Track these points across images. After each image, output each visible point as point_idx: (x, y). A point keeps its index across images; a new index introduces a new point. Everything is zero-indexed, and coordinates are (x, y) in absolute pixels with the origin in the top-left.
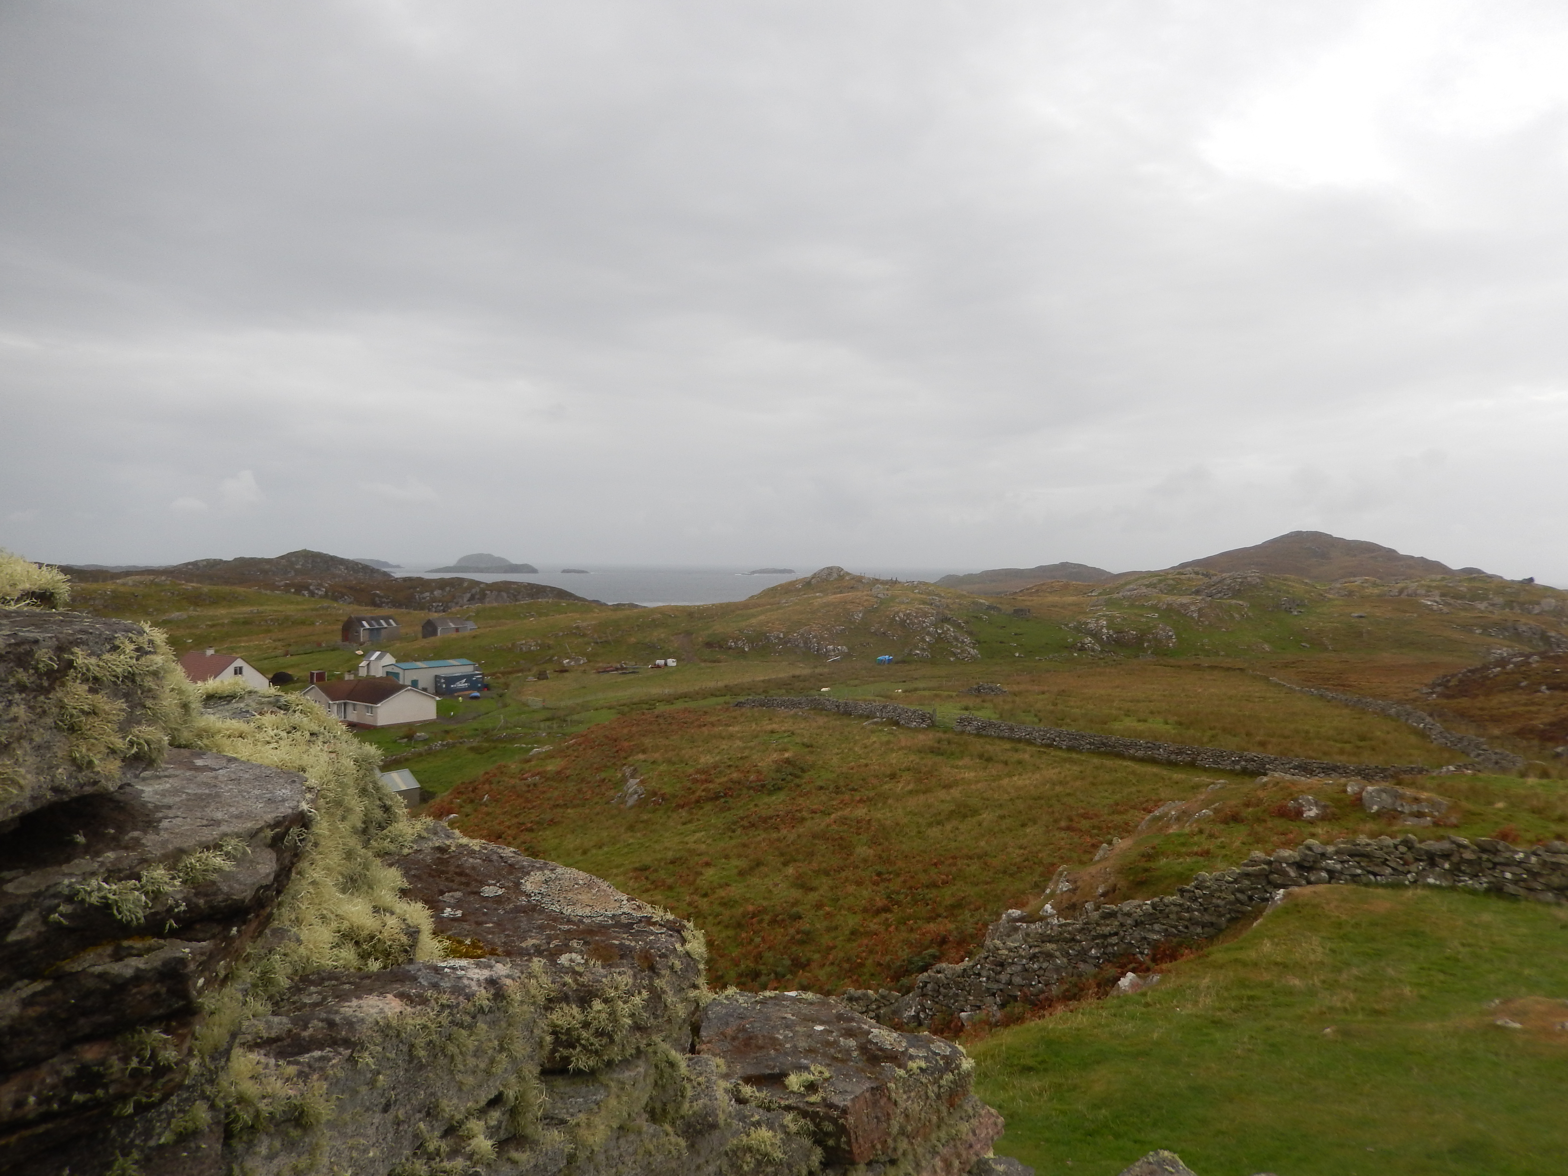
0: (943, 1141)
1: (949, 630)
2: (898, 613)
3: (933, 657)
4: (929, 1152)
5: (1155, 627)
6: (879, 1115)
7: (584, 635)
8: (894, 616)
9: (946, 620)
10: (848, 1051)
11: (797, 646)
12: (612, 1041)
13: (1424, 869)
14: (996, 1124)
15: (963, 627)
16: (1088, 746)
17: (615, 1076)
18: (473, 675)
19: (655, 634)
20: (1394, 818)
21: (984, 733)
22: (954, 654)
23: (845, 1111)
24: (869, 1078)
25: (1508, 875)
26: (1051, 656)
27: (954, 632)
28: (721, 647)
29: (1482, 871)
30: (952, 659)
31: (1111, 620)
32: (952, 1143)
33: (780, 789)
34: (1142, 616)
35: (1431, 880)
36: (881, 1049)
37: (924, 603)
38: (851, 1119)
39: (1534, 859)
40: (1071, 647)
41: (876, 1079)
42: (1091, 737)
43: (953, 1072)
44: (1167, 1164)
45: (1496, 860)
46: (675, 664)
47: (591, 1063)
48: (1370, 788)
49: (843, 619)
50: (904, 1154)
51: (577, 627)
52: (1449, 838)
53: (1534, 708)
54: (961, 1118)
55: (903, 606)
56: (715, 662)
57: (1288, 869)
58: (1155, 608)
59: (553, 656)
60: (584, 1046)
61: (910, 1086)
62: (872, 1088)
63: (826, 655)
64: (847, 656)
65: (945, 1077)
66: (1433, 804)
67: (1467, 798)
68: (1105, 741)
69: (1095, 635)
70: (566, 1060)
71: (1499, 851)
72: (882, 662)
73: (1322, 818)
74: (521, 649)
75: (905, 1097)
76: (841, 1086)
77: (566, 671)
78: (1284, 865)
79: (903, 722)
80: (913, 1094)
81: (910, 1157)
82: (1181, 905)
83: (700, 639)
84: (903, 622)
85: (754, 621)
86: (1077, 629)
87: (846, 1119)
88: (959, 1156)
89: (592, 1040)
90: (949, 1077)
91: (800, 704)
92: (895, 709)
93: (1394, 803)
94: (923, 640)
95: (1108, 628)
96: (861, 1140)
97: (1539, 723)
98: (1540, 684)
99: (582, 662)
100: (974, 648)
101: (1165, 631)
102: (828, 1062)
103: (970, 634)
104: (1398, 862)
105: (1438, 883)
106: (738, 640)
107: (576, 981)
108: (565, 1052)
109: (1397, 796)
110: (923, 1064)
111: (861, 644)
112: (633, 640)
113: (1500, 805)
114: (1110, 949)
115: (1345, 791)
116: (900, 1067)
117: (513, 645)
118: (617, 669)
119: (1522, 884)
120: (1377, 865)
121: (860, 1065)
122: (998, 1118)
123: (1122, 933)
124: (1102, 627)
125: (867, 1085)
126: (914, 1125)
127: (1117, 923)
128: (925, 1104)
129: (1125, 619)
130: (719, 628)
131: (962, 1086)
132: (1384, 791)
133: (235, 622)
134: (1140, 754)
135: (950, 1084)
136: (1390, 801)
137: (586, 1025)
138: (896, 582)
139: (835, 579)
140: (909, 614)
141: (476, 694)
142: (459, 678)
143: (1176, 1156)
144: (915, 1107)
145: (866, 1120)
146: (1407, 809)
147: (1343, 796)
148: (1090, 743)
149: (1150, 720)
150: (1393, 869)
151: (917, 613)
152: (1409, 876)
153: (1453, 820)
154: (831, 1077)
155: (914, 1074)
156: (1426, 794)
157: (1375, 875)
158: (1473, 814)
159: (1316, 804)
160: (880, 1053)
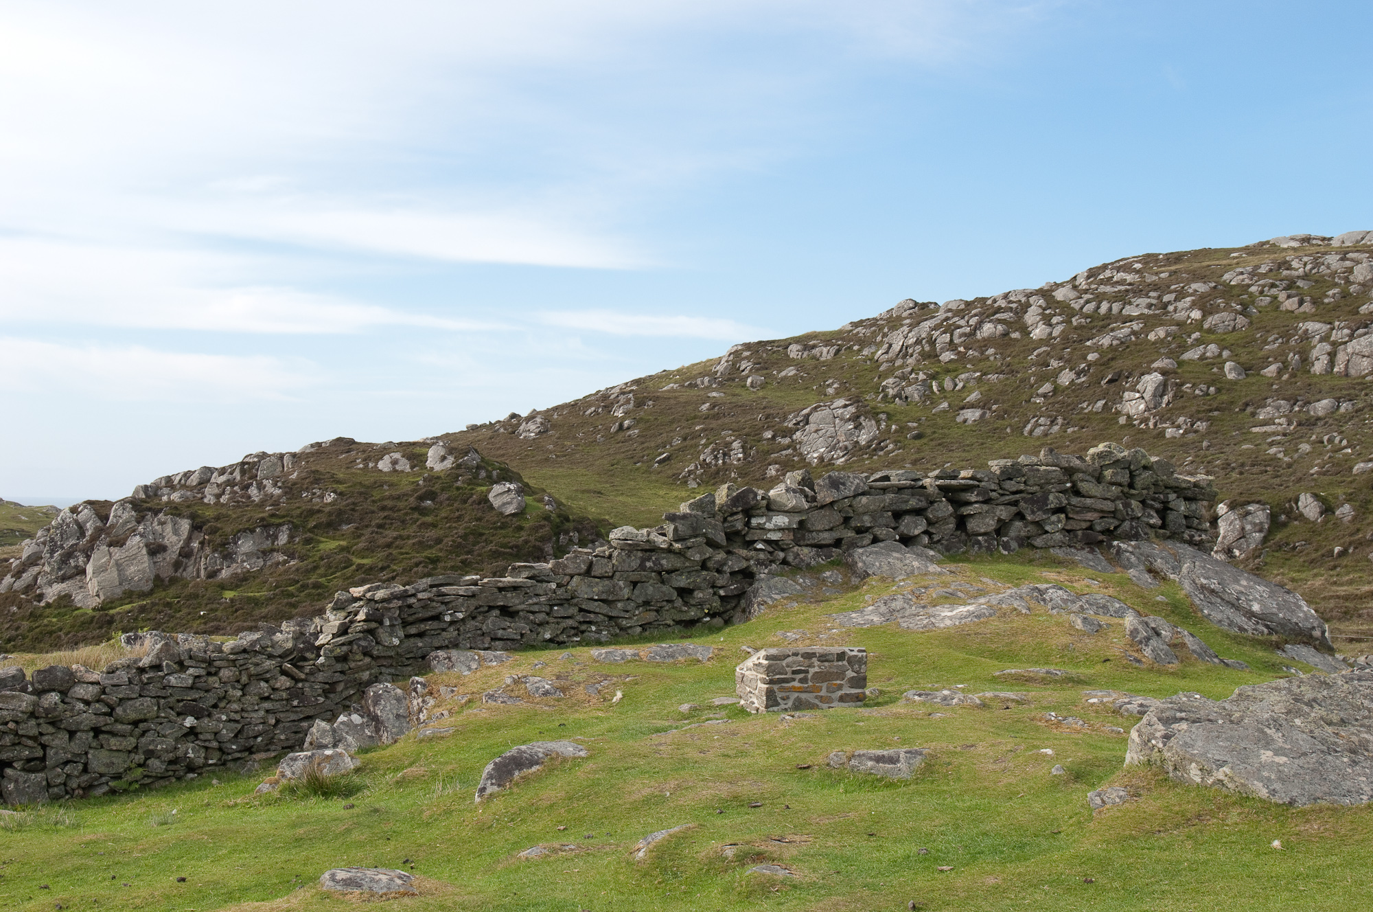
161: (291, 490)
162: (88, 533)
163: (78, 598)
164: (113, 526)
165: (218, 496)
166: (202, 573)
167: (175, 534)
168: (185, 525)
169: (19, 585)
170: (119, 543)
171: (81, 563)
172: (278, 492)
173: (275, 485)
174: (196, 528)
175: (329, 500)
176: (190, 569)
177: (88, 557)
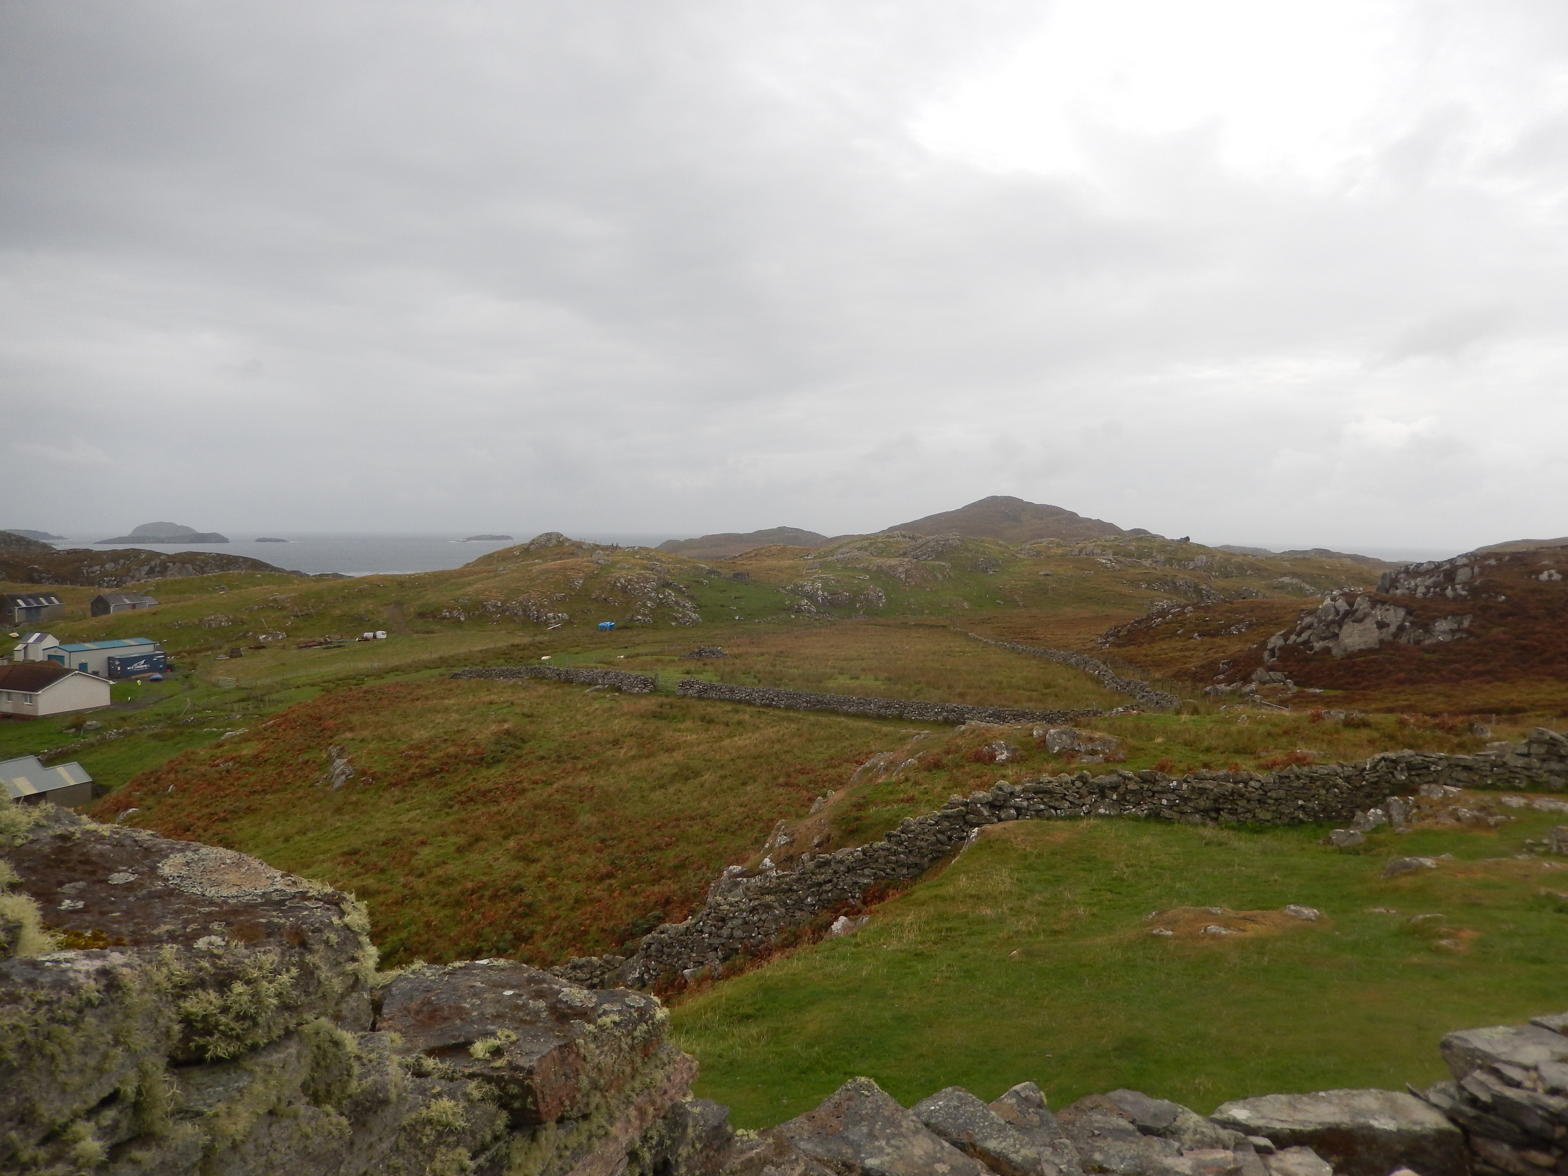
0: (637, 1091)
1: (670, 594)
2: (618, 579)
3: (654, 622)
4: (623, 1103)
5: (866, 588)
6: (568, 1071)
7: (283, 608)
8: (615, 583)
9: (667, 585)
10: (537, 1013)
11: (516, 614)
12: (256, 1024)
13: (1095, 801)
14: (690, 1068)
15: (684, 592)
16: (805, 705)
17: (261, 1060)
18: (153, 656)
19: (363, 605)
20: (1073, 757)
21: (705, 695)
22: (676, 619)
23: (530, 1072)
24: (558, 1037)
25: (1164, 802)
26: (769, 619)
27: (675, 597)
28: (434, 617)
29: (1143, 799)
30: (673, 624)
31: (825, 582)
32: (646, 1091)
33: (499, 761)
34: (854, 577)
35: (1102, 811)
36: (570, 1007)
37: (645, 568)
38: (538, 1079)
39: (1185, 786)
40: (789, 609)
41: (565, 1036)
42: (807, 695)
43: (646, 1023)
44: (864, 1089)
45: (1155, 789)
46: (385, 636)
47: (231, 1049)
48: (1052, 731)
49: (562, 586)
50: (597, 1107)
51: (275, 600)
52: (1117, 771)
53: (1187, 653)
54: (656, 1067)
55: (624, 572)
56: (428, 633)
57: (982, 809)
58: (866, 570)
59: (247, 632)
60: (223, 1033)
61: (603, 1040)
62: (560, 1046)
63: (546, 623)
64: (568, 623)
65: (639, 1028)
66: (1104, 742)
67: (1132, 735)
68: (820, 699)
69: (811, 597)
70: (203, 1049)
71: (1156, 780)
72: (604, 629)
73: (1011, 760)
74: (210, 625)
75: (598, 1052)
76: (527, 1047)
77: (263, 647)
78: (979, 805)
79: (625, 688)
80: (606, 1048)
81: (603, 1110)
82: (888, 849)
83: (412, 610)
84: (624, 589)
85: (469, 589)
86: (794, 591)
87: (532, 1079)
88: (653, 1103)
89: (233, 1024)
90: (643, 1027)
91: (519, 673)
92: (617, 676)
93: (1072, 743)
94: (645, 605)
95: (823, 590)
96: (548, 1099)
97: (1191, 667)
98: (1193, 632)
99: (280, 637)
100: (695, 612)
101: (875, 591)
102: (516, 1025)
103: (691, 598)
104: (1075, 797)
105: (1107, 812)
106: (453, 609)
107: (214, 965)
108: (201, 1041)
109: (1076, 737)
110: (617, 1018)
111: (583, 611)
112: (338, 612)
113: (1159, 740)
114: (824, 896)
115: (1032, 735)
116: (589, 1022)
117: (200, 621)
118: (320, 644)
119: (1175, 808)
120: (1057, 800)
121: (549, 1025)
122: (692, 1062)
123: (835, 880)
124: (818, 589)
125: (556, 1043)
126: (607, 1078)
127: (830, 871)
128: (619, 1057)
129: (838, 581)
130: (431, 597)
131: (656, 1036)
132: (1064, 733)
134: (853, 709)
135: (644, 1035)
136: (1069, 742)
137: (225, 1010)
138: (617, 547)
139: (555, 546)
140: (630, 580)
141: (158, 676)
142: (136, 660)
143: (872, 1081)
144: (607, 1061)
145: (553, 1078)
146: (1083, 749)
147: (1030, 739)
148: (807, 702)
149: (862, 677)
150: (1071, 803)
151: (637, 578)
152: (1084, 808)
153: (1121, 756)
154: (518, 1040)
155: (607, 1028)
156: (1099, 734)
157: (1056, 809)
158: (1137, 750)
159: (1007, 748)
160: (570, 1011)
161: (1474, 592)
162: (1341, 613)
163: (1334, 652)
164: (1357, 610)
165: (1425, 594)
166: (1412, 641)
167: (1395, 616)
168: (1402, 612)
169: (1299, 640)
170: (1360, 621)
171: (1336, 631)
172: (1464, 593)
173: (1463, 589)
174: (1409, 613)
175: (1500, 600)
176: (1403, 638)
177: (1340, 627)
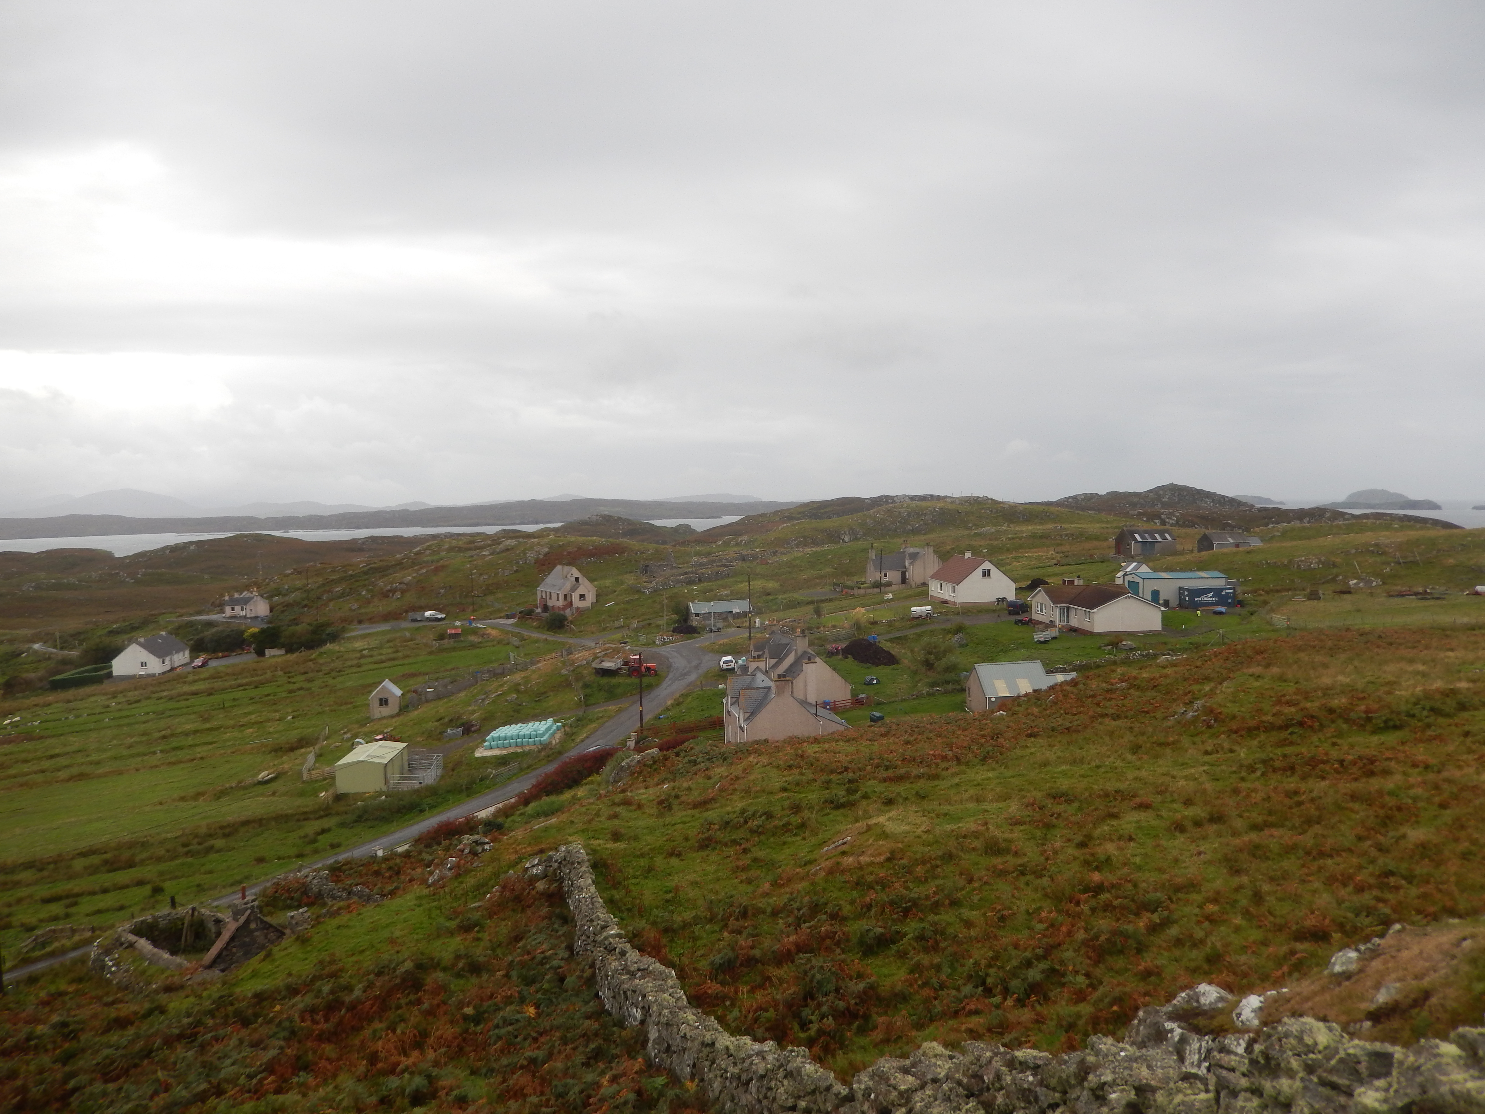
18: (1222, 590)
51: (1377, 545)
59: (1337, 576)
74: (1299, 566)
77: (1349, 592)
99: (1374, 584)
117: (1290, 561)
118: (1416, 594)
133: (1034, 536)
141: (1223, 609)
142: (1208, 591)
